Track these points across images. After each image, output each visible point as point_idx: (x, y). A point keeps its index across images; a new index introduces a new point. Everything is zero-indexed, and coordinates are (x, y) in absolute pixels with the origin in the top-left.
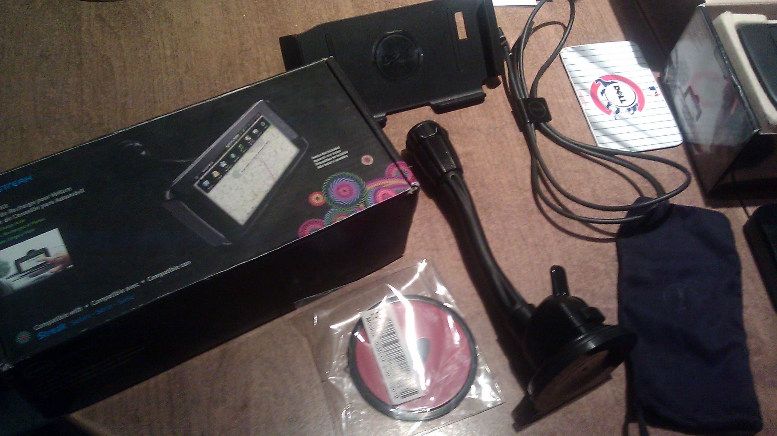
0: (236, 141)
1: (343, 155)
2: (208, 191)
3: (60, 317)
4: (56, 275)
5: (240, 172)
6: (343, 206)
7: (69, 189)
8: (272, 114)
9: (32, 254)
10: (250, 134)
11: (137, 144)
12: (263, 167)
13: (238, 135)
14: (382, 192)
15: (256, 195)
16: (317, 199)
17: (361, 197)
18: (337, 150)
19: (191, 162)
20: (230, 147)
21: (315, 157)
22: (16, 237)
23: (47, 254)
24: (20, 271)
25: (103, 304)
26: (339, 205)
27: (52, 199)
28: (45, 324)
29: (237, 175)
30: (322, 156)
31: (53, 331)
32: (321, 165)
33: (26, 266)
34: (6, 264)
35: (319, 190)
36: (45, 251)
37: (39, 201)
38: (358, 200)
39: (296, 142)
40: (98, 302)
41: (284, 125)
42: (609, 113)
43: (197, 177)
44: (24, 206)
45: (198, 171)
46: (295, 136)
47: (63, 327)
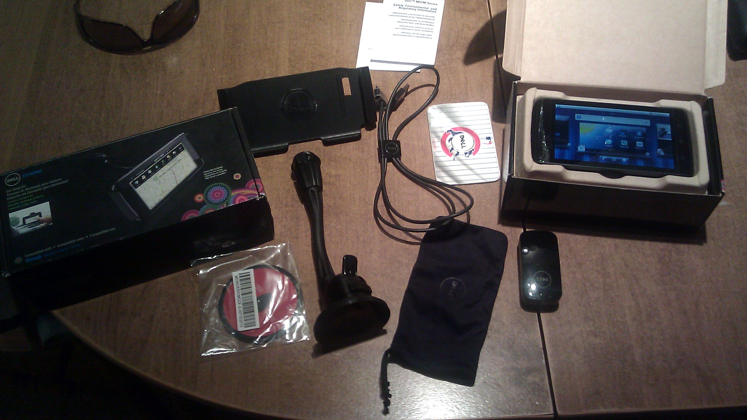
0: (161, 158)
1: (224, 172)
2: (136, 187)
3: (40, 252)
4: (43, 228)
5: (158, 177)
6: (213, 204)
7: (60, 179)
8: (187, 142)
9: (33, 215)
10: (171, 154)
11: (104, 155)
12: (173, 175)
13: (163, 154)
14: (240, 197)
15: (163, 192)
16: (199, 198)
17: (226, 199)
18: (220, 169)
19: (132, 169)
20: (157, 161)
21: (205, 172)
22: (27, 204)
23: (41, 216)
24: (24, 223)
25: (63, 247)
26: (211, 203)
27: (50, 184)
28: (31, 254)
29: (156, 179)
30: (210, 171)
31: (34, 259)
32: (208, 177)
33: (28, 221)
34: (18, 219)
35: (202, 192)
36: (40, 214)
37: (43, 185)
38: (224, 201)
39: (196, 161)
40: (61, 245)
41: (193, 150)
42: (450, 155)
43: (132, 178)
44: (34, 187)
45: (134, 175)
46: (198, 157)
47: (40, 257)
